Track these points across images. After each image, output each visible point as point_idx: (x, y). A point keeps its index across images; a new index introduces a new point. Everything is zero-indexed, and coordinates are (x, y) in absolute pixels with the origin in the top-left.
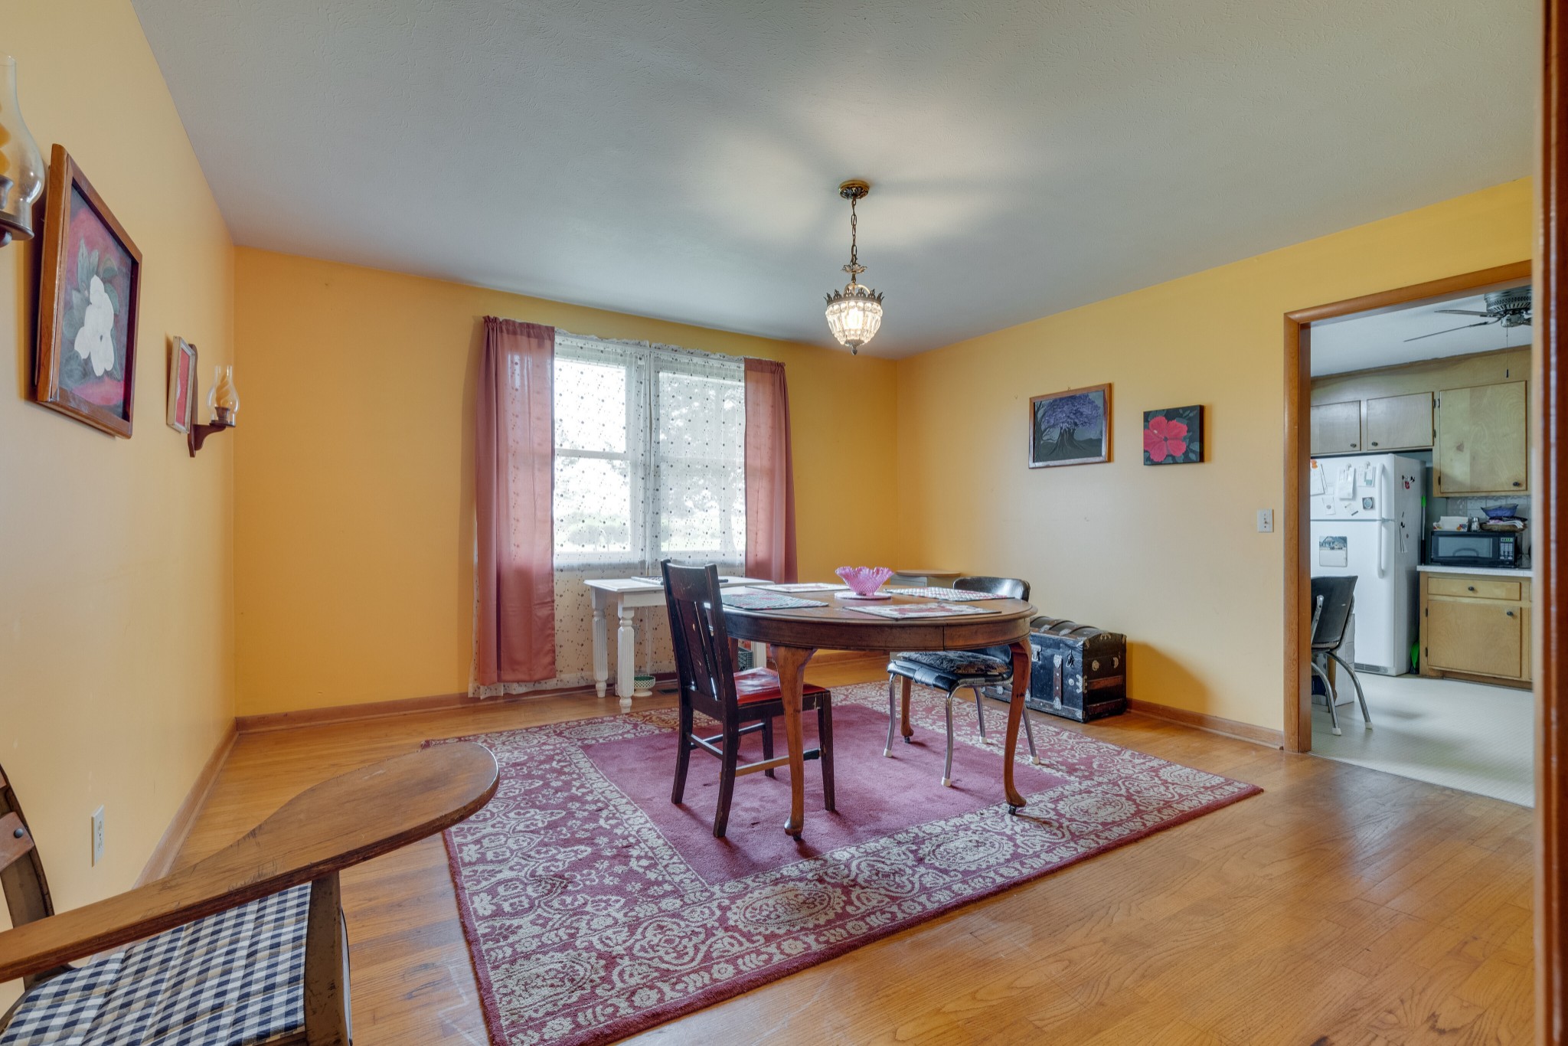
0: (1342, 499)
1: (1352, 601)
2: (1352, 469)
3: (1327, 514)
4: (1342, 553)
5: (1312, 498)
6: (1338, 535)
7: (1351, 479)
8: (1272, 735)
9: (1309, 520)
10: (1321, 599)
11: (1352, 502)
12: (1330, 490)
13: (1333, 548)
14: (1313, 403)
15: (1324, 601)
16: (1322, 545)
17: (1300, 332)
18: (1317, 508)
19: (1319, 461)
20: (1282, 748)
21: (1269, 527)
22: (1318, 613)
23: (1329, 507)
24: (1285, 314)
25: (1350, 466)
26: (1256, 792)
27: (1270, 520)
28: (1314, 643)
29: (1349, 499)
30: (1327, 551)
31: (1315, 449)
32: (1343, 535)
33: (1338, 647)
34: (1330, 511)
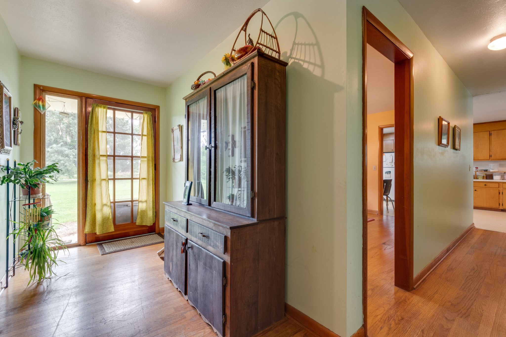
0: (390, 163)
1: (391, 185)
2: (392, 156)
3: (386, 166)
4: (390, 175)
5: (383, 162)
6: (389, 171)
7: (392, 158)
8: (376, 212)
9: (383, 167)
10: (385, 184)
11: (392, 163)
12: (387, 160)
13: (388, 174)
14: (384, 140)
15: (386, 184)
16: (385, 173)
17: (381, 129)
18: (385, 165)
19: (385, 154)
20: (378, 214)
21: (375, 170)
22: (385, 187)
23: (387, 164)
24: (379, 126)
25: (391, 155)
26: (374, 220)
27: (375, 168)
28: (384, 193)
29: (391, 163)
30: (386, 174)
31: (384, 151)
32: (390, 171)
33: (388, 194)
34: (387, 165)
